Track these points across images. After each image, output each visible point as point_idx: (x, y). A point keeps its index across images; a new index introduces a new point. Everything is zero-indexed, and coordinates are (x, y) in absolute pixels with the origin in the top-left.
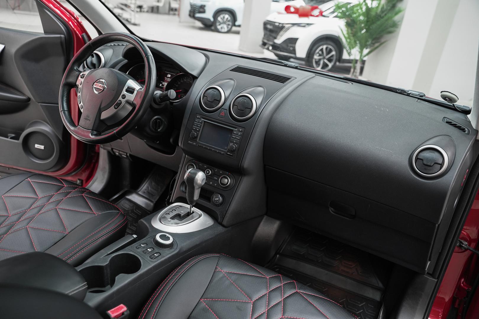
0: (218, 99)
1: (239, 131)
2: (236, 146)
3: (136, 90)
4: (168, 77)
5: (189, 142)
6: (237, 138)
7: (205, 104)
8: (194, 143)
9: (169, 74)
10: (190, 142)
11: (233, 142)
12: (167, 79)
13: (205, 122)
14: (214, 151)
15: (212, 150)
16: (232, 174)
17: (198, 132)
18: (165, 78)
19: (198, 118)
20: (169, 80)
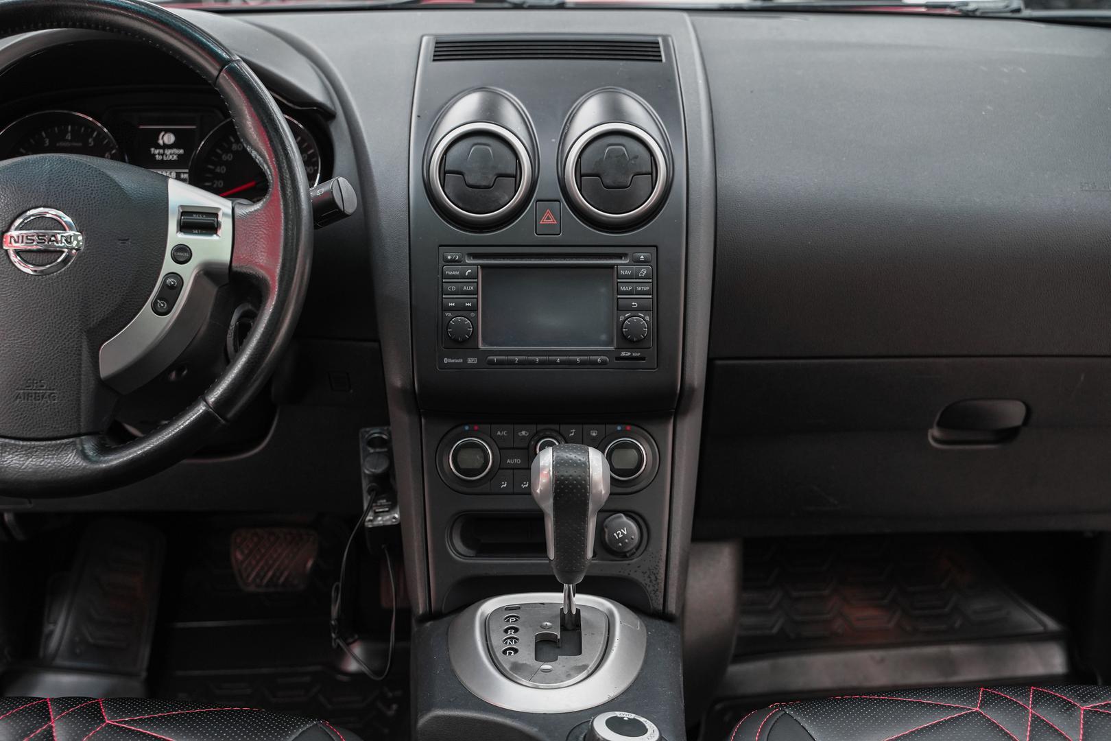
0: (512, 170)
1: (637, 262)
2: (647, 318)
3: (224, 214)
4: (166, 146)
5: (446, 360)
6: (639, 289)
7: (460, 200)
8: (470, 361)
9: (167, 131)
10: (450, 361)
11: (629, 309)
12: (162, 155)
13: (483, 267)
14: (562, 362)
15: (554, 363)
16: (639, 427)
17: (473, 314)
18: (152, 150)
19: (453, 261)
20: (175, 157)
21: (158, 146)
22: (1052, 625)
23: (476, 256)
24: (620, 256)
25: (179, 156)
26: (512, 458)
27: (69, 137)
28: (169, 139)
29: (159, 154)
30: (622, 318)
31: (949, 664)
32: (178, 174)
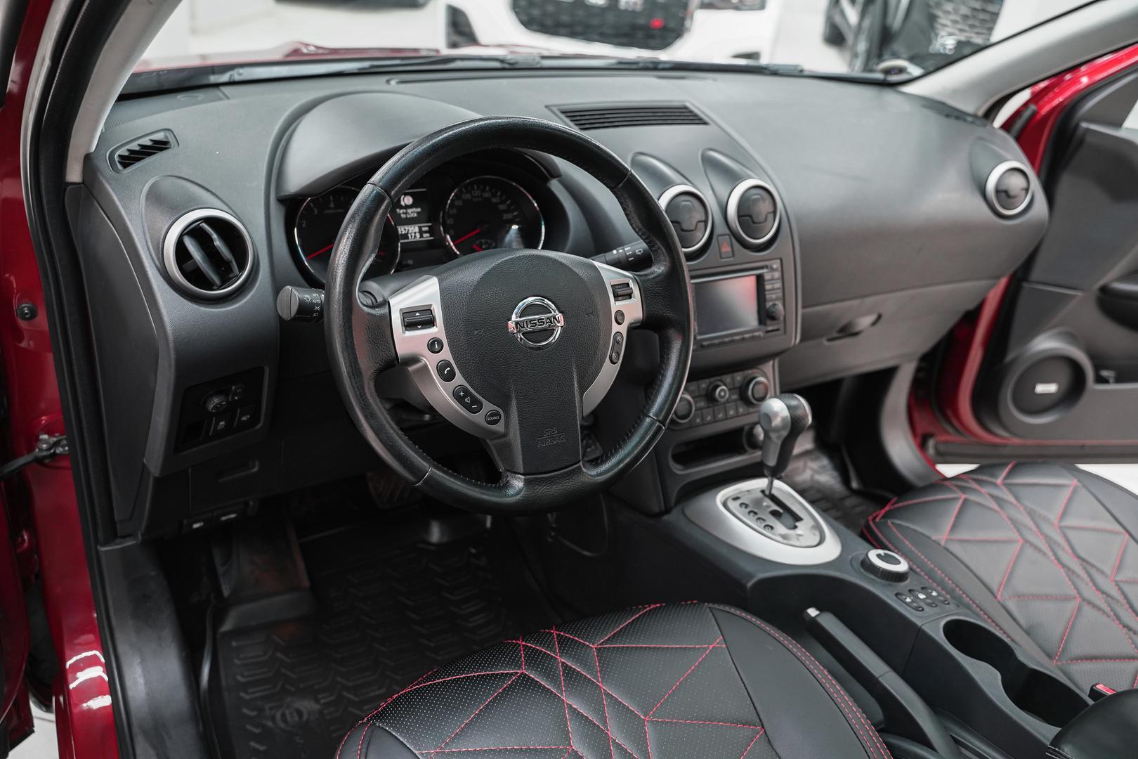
0: (703, 217)
1: (773, 269)
2: (780, 304)
4: (407, 207)
6: (775, 286)
9: (406, 194)
11: (772, 300)
12: (406, 213)
18: (398, 210)
20: (415, 215)
21: (401, 207)
24: (762, 268)
25: (418, 213)
26: (701, 402)
27: (332, 205)
28: (408, 200)
29: (403, 213)
30: (768, 307)
32: (420, 228)
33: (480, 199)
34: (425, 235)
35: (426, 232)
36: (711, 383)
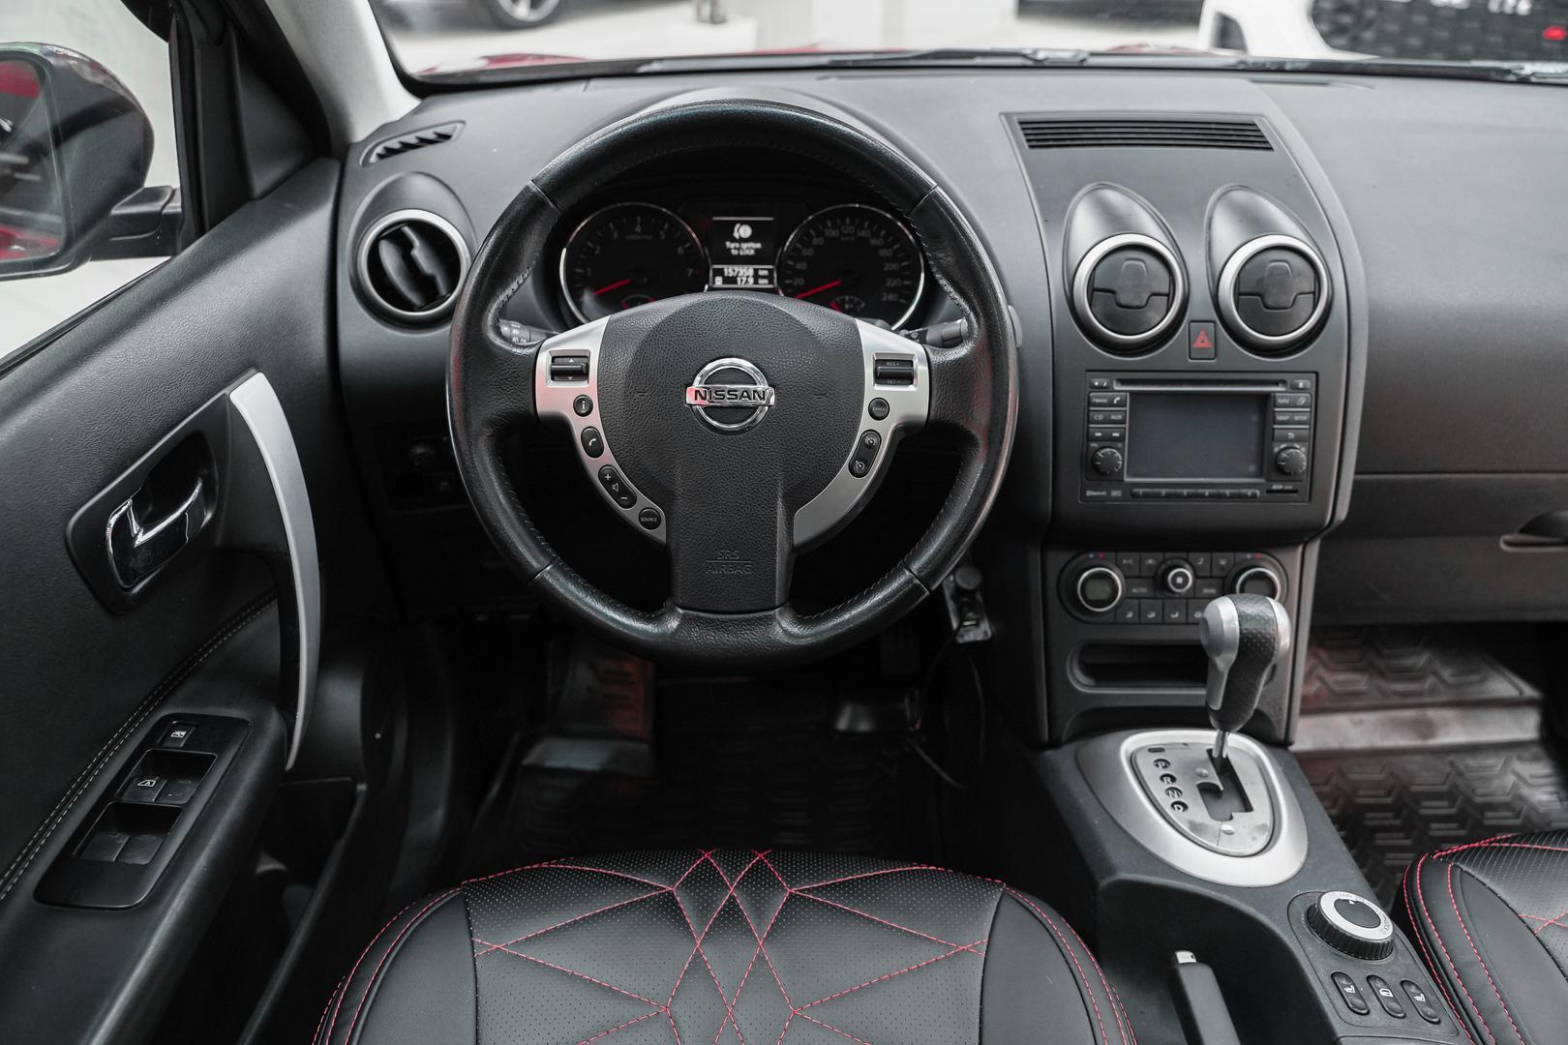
0: (1166, 289)
1: (1295, 388)
2: (1303, 450)
3: (920, 362)
4: (742, 240)
5: (1089, 493)
6: (1296, 418)
7: (1109, 321)
8: (1115, 493)
10: (1093, 493)
11: (1285, 440)
12: (739, 249)
13: (1132, 393)
14: (1211, 496)
15: (1202, 496)
16: (1269, 554)
17: (1120, 445)
18: (728, 243)
19: (1101, 388)
20: (752, 252)
21: (734, 240)
22: (1529, 692)
23: (1124, 382)
24: (1276, 383)
25: (756, 250)
26: (1138, 586)
27: (638, 229)
28: (745, 231)
29: (735, 248)
30: (1276, 450)
31: (1427, 729)
32: (756, 271)
33: (853, 238)
34: (761, 281)
35: (763, 277)
36: (1164, 561)
